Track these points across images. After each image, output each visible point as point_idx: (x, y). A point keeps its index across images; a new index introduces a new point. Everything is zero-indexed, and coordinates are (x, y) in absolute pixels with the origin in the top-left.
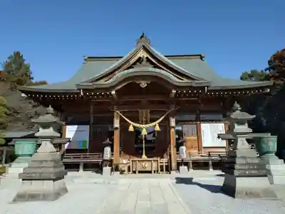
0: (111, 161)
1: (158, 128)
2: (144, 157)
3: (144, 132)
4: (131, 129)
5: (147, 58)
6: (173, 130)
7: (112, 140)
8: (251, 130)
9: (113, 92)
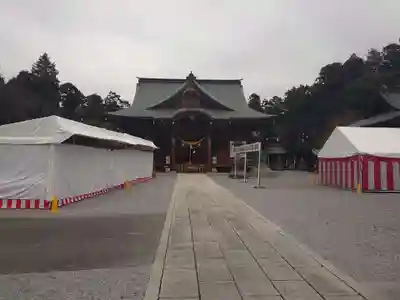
2: (190, 163)
9: (173, 123)
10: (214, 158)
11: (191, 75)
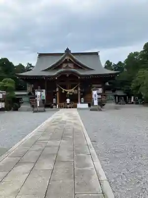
1: (73, 91)
3: (68, 93)
4: (63, 92)
5: (69, 59)
6: (79, 92)
7: (56, 96)
9: (56, 78)
11: (68, 49)
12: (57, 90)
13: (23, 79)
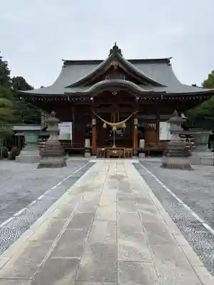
0: (91, 149)
1: (124, 126)
2: (114, 147)
3: (114, 128)
4: (105, 126)
5: (118, 66)
6: (136, 127)
7: (91, 134)
8: (182, 129)
9: (92, 99)
10: (142, 141)
11: (116, 47)
12: (94, 122)
13: (31, 101)
